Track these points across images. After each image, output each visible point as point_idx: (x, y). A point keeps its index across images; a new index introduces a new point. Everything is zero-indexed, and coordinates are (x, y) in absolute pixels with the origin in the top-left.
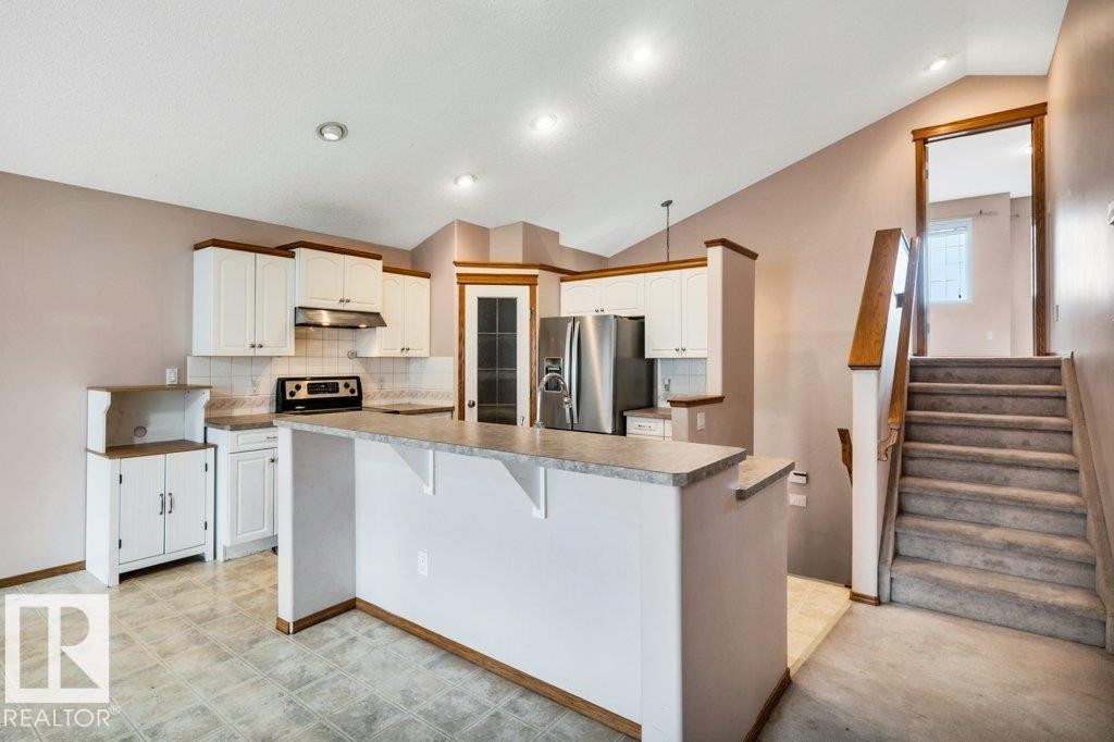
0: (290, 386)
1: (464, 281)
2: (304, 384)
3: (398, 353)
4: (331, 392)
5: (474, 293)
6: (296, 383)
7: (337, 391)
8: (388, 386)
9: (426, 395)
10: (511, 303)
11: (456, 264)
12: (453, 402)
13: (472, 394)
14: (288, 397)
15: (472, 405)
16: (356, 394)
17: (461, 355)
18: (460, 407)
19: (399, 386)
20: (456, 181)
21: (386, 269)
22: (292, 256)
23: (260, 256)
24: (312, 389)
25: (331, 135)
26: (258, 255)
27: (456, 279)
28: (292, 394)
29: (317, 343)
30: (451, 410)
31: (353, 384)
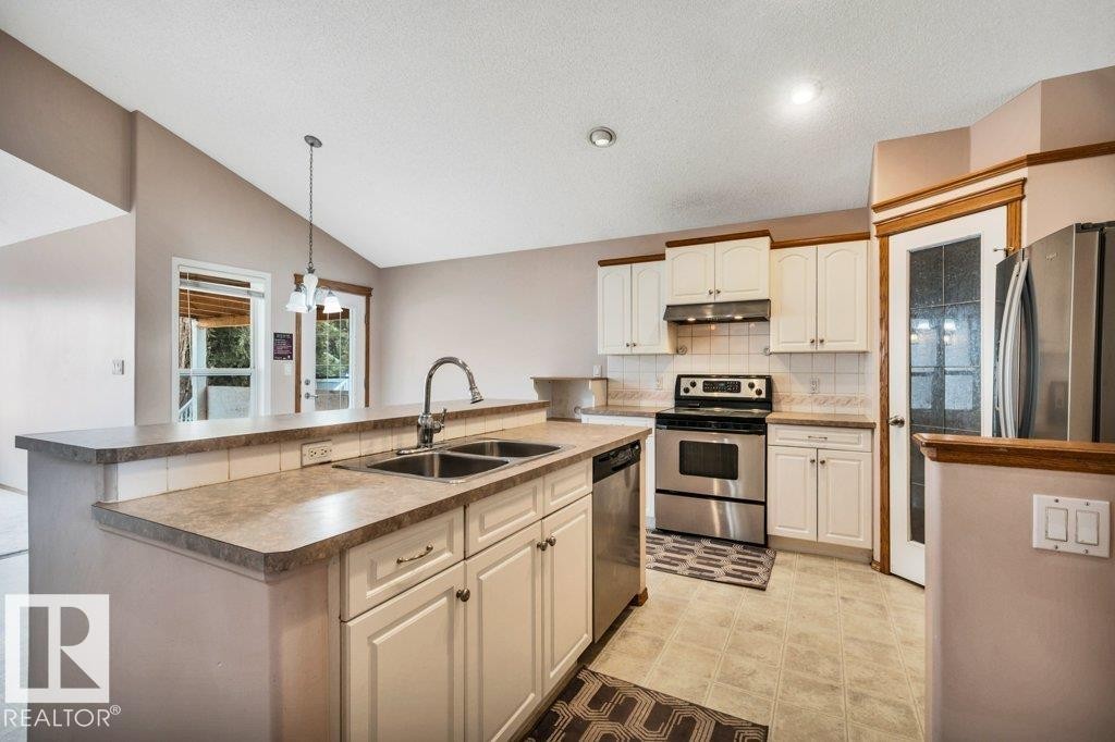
0: (685, 383)
1: (888, 231)
2: (700, 382)
3: (807, 347)
4: (731, 392)
6: (692, 380)
7: (739, 391)
8: (825, 390)
11: (874, 209)
12: (873, 417)
14: (682, 393)
15: (899, 423)
16: (763, 396)
17: (883, 346)
18: (881, 424)
19: (843, 391)
21: (774, 246)
22: (665, 257)
23: (636, 266)
24: (708, 386)
25: (603, 142)
26: (634, 265)
27: (875, 233)
28: (687, 390)
29: (724, 340)
30: (872, 428)
31: (760, 384)
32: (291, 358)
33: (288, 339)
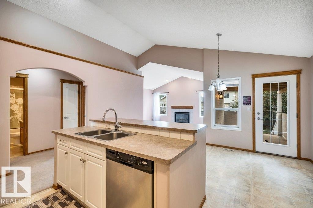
32: (251, 105)
33: (249, 98)
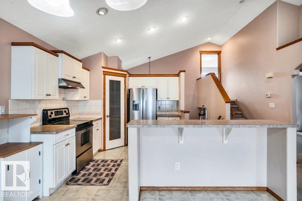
0: (49, 113)
1: (105, 74)
2: (53, 112)
4: (61, 115)
5: (109, 78)
6: (51, 111)
7: (63, 114)
9: (93, 114)
10: (119, 83)
11: (103, 67)
12: (101, 116)
13: (108, 113)
14: (49, 118)
15: (107, 117)
16: (68, 115)
17: (104, 100)
18: (104, 117)
20: (116, 40)
22: (57, 56)
24: (55, 114)
26: (48, 53)
27: (103, 73)
28: (50, 116)
30: (101, 119)
31: (67, 110)
